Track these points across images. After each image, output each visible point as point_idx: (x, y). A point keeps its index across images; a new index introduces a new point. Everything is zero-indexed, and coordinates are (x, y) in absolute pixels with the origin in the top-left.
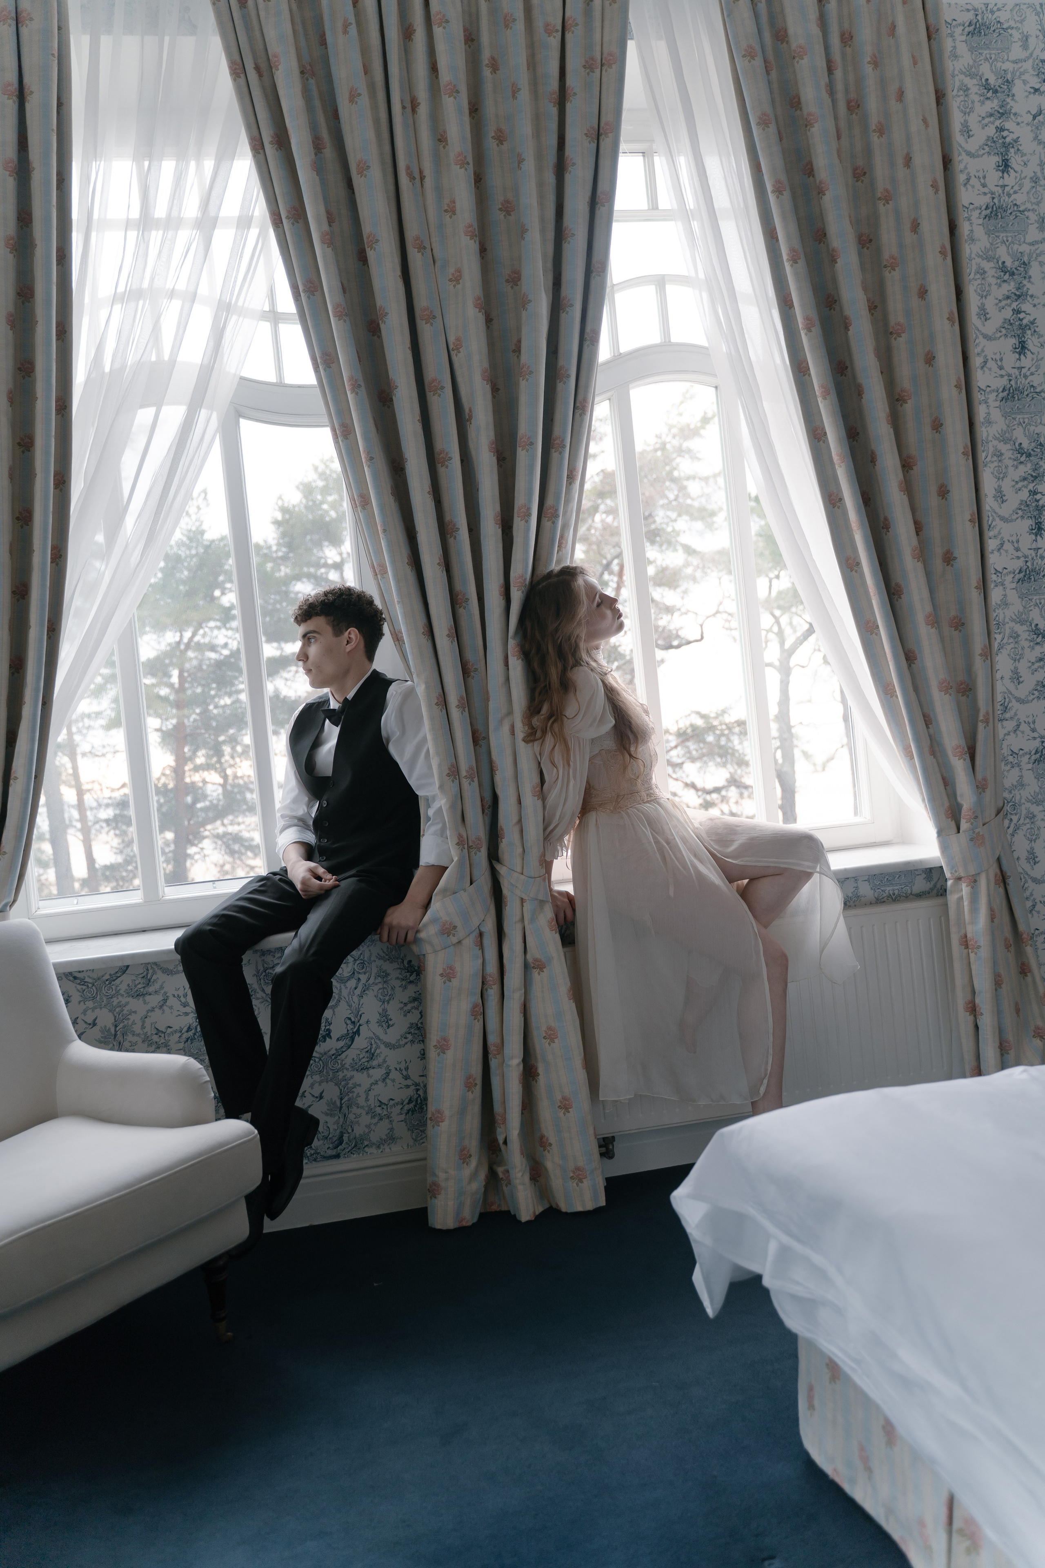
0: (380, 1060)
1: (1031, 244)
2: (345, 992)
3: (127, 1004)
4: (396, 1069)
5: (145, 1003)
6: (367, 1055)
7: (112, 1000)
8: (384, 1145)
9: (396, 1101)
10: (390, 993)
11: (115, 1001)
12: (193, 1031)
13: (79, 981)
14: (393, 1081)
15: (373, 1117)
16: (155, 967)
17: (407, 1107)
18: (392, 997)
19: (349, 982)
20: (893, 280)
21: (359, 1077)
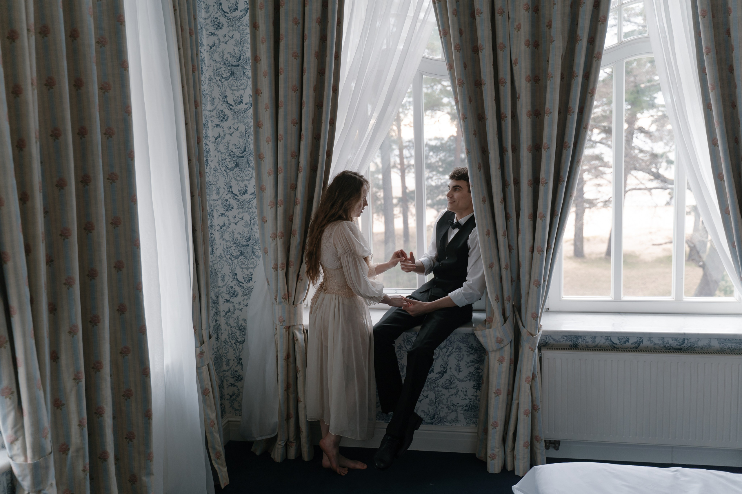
0: (455, 385)
2: (441, 354)
4: (461, 391)
6: (449, 382)
8: (453, 422)
9: (460, 405)
10: (461, 357)
14: (460, 396)
15: (449, 410)
17: (465, 408)
18: (462, 359)
19: (444, 349)
21: (444, 391)
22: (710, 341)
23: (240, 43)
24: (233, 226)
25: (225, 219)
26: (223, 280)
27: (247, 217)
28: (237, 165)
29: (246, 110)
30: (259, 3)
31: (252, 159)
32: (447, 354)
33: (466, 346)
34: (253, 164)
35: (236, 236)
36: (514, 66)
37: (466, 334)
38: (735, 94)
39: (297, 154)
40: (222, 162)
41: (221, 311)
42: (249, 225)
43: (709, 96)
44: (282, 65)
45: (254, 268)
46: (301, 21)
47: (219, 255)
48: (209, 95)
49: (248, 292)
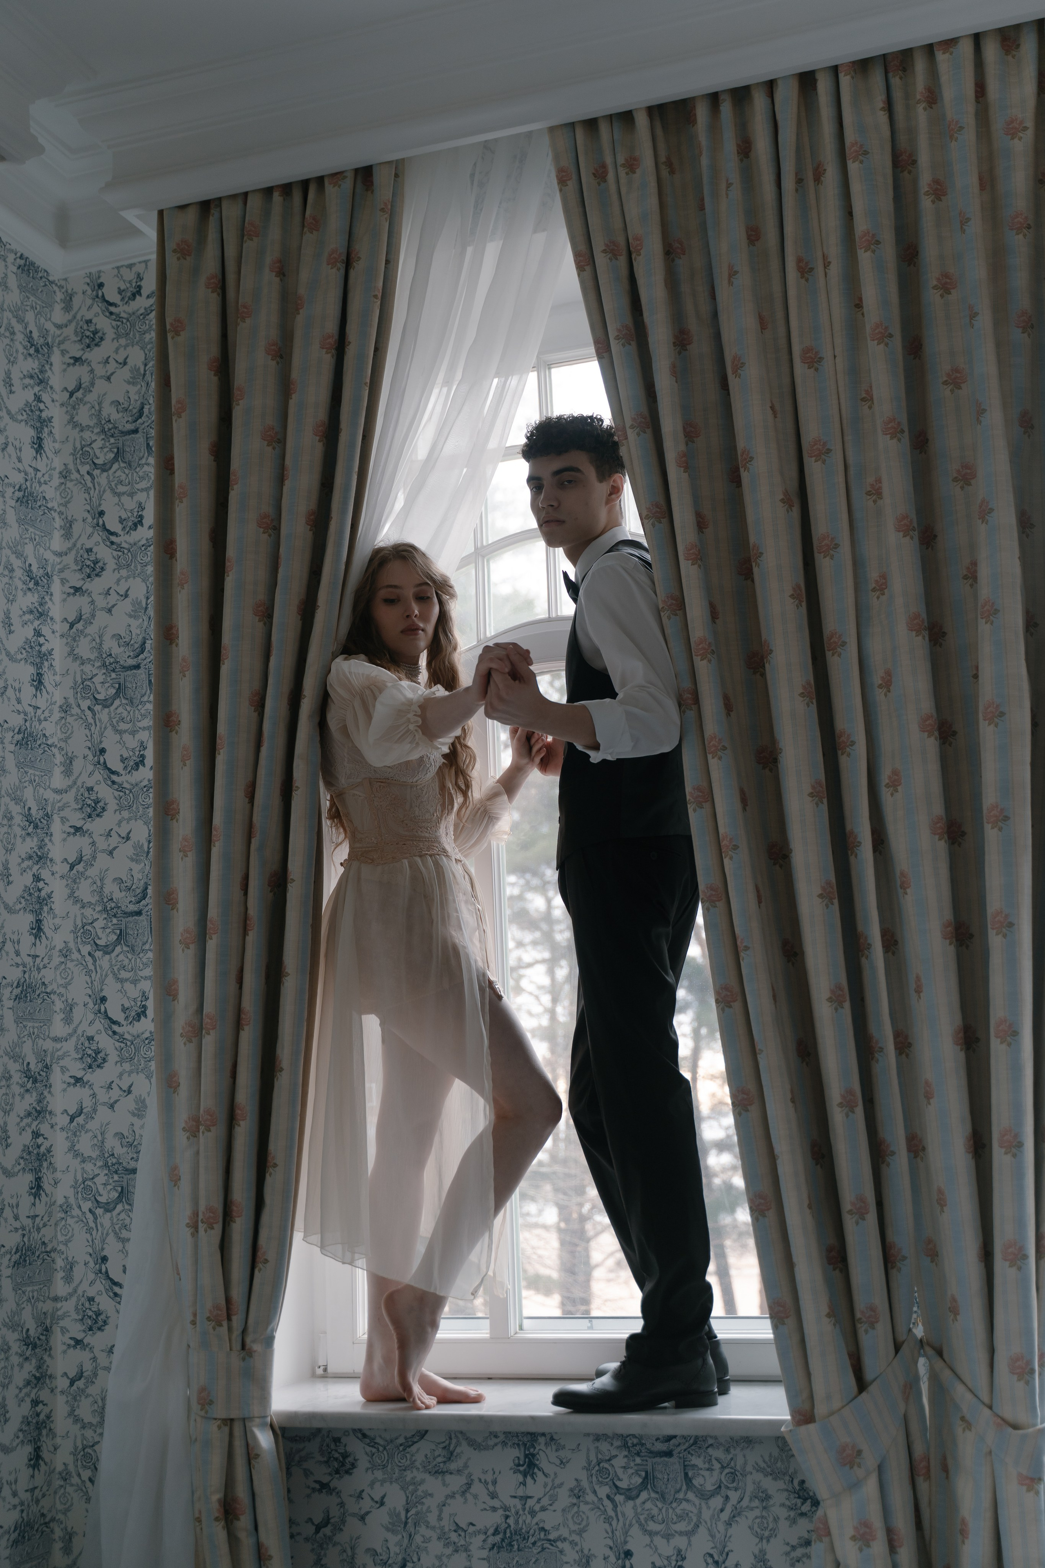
2: (706, 1515)
3: (422, 1482)
5: (444, 1484)
7: (405, 1473)
10: (771, 1526)
11: (409, 1475)
12: (501, 1536)
13: (367, 1441)
16: (459, 1436)
18: (773, 1533)
23: (142, 607)
24: (103, 1113)
25: (81, 1094)
26: (68, 1279)
28: (122, 937)
33: (785, 1487)
35: (111, 1142)
40: (84, 931)
41: (59, 1373)
44: (229, 640)
47: (56, 1197)
48: (61, 749)
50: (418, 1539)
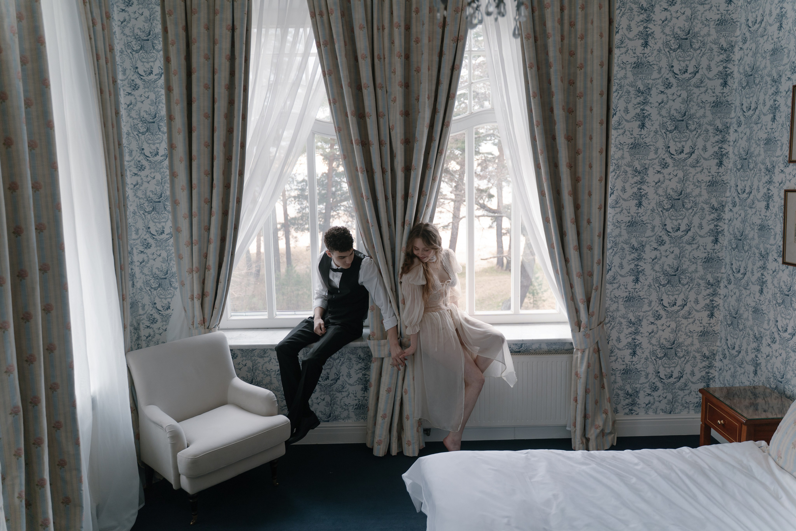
0: (346, 389)
1: (654, 80)
4: (352, 393)
6: (342, 387)
7: (252, 358)
8: (345, 419)
9: (351, 404)
14: (350, 397)
15: (342, 409)
17: (355, 407)
18: (352, 367)
20: (580, 103)
21: (338, 395)
22: (541, 345)
23: (155, 103)
24: (151, 262)
25: (144, 256)
26: (143, 309)
27: (164, 254)
28: (154, 209)
29: (161, 162)
30: (173, 70)
31: (168, 204)
32: (340, 364)
33: (355, 356)
34: (169, 208)
35: (155, 270)
36: (391, 130)
37: (355, 348)
38: (557, 157)
39: (210, 200)
40: (141, 206)
41: (142, 335)
42: (167, 260)
43: (539, 158)
44: (194, 124)
45: (171, 298)
46: (211, 87)
47: (139, 287)
48: (127, 147)
49: (166, 319)
50: (256, 374)
